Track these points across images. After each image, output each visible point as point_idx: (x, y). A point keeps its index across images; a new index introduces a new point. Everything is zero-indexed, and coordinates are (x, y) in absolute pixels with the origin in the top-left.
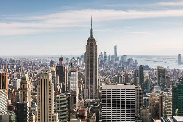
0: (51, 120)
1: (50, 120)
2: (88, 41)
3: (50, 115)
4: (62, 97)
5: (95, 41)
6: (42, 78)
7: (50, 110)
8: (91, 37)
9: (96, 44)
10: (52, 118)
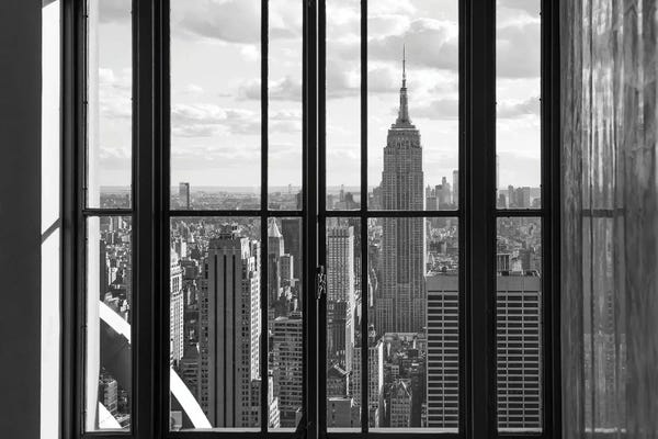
0: (250, 402)
1: (245, 402)
2: (391, 134)
3: (245, 385)
4: (293, 325)
5: (415, 135)
6: (216, 253)
7: (245, 367)
8: (403, 119)
9: (418, 143)
10: (253, 393)
